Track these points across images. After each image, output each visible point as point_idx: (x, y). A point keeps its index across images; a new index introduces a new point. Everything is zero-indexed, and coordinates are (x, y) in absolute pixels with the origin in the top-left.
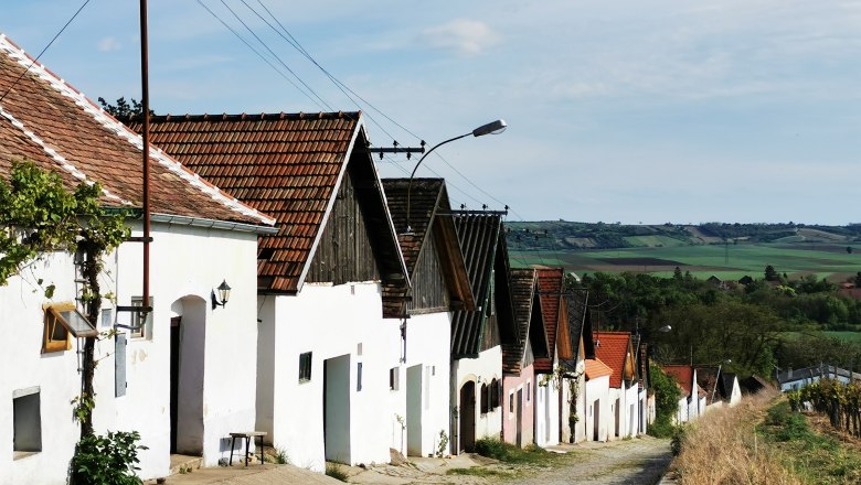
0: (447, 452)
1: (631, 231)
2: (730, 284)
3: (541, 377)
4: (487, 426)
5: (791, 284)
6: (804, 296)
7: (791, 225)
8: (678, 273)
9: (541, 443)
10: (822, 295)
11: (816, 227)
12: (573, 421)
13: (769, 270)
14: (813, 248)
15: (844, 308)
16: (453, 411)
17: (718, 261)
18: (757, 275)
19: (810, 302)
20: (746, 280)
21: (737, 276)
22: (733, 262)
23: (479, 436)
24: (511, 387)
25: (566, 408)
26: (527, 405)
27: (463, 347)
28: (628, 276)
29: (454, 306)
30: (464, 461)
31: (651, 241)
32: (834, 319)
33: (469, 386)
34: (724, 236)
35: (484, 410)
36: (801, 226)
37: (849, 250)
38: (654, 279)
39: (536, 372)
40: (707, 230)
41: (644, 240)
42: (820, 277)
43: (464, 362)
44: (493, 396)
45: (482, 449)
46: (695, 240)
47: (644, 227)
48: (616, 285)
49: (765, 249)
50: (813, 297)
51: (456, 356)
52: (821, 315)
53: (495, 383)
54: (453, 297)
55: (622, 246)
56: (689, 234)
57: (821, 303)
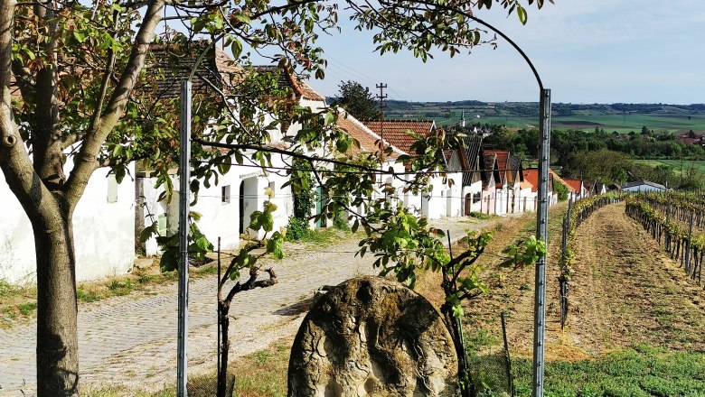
0: (460, 215)
1: (576, 107)
2: (623, 135)
3: (498, 190)
4: (474, 208)
5: (654, 136)
6: (659, 143)
7: (660, 105)
8: (597, 130)
9: (498, 213)
10: (669, 142)
11: (673, 106)
12: (513, 206)
13: (644, 128)
14: (670, 116)
15: (680, 148)
16: (462, 203)
17: (619, 123)
18: (638, 131)
19: (662, 145)
20: (632, 133)
21: (627, 131)
22: (627, 123)
23: (472, 211)
24: (485, 194)
25: (510, 199)
26: (492, 201)
27: (467, 182)
28: (570, 132)
29: (463, 170)
30: (466, 218)
31: (586, 113)
32: (674, 154)
33: (469, 195)
34: (624, 110)
35: (474, 202)
36: (666, 105)
37: (689, 118)
38: (584, 134)
39: (497, 188)
40: (616, 107)
41: (582, 112)
42: (670, 132)
43: (466, 187)
44: (477, 197)
45: (473, 215)
46: (609, 112)
47: (583, 106)
48: (564, 136)
49: (646, 117)
50: (664, 143)
51: (463, 185)
52: (667, 152)
53: (479, 194)
54: (463, 167)
55: (571, 115)
56: (606, 109)
57: (668, 146)
